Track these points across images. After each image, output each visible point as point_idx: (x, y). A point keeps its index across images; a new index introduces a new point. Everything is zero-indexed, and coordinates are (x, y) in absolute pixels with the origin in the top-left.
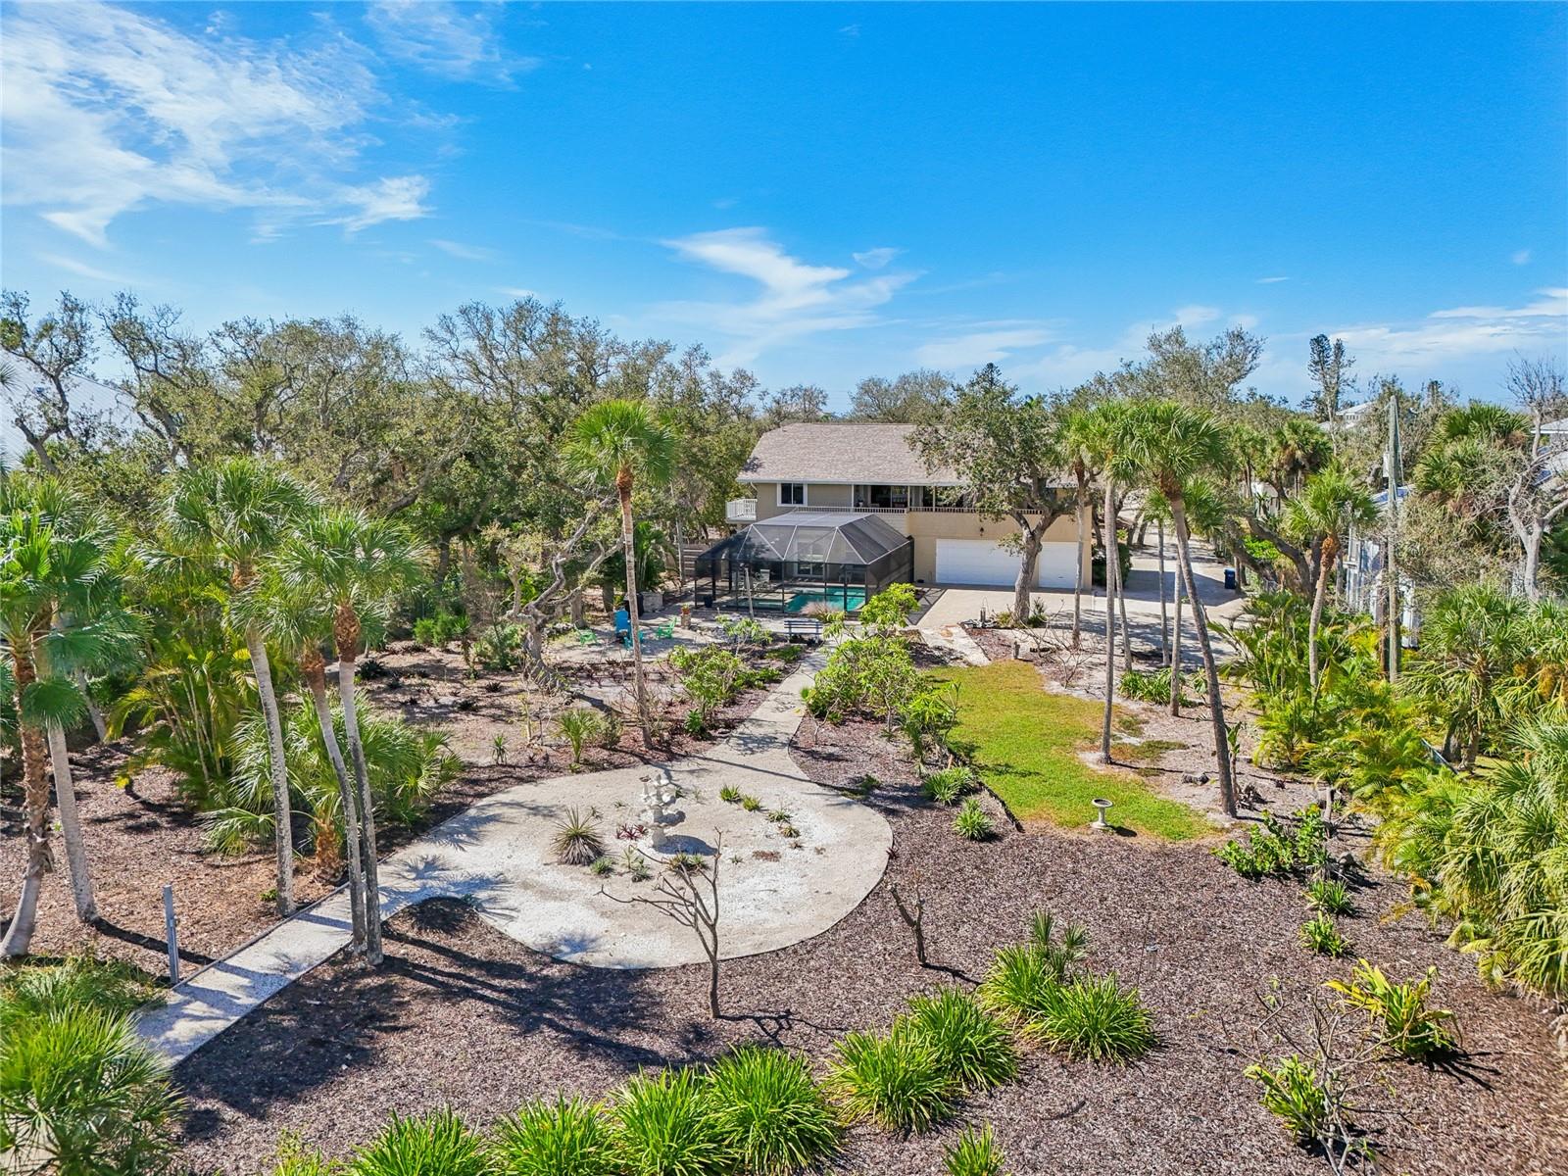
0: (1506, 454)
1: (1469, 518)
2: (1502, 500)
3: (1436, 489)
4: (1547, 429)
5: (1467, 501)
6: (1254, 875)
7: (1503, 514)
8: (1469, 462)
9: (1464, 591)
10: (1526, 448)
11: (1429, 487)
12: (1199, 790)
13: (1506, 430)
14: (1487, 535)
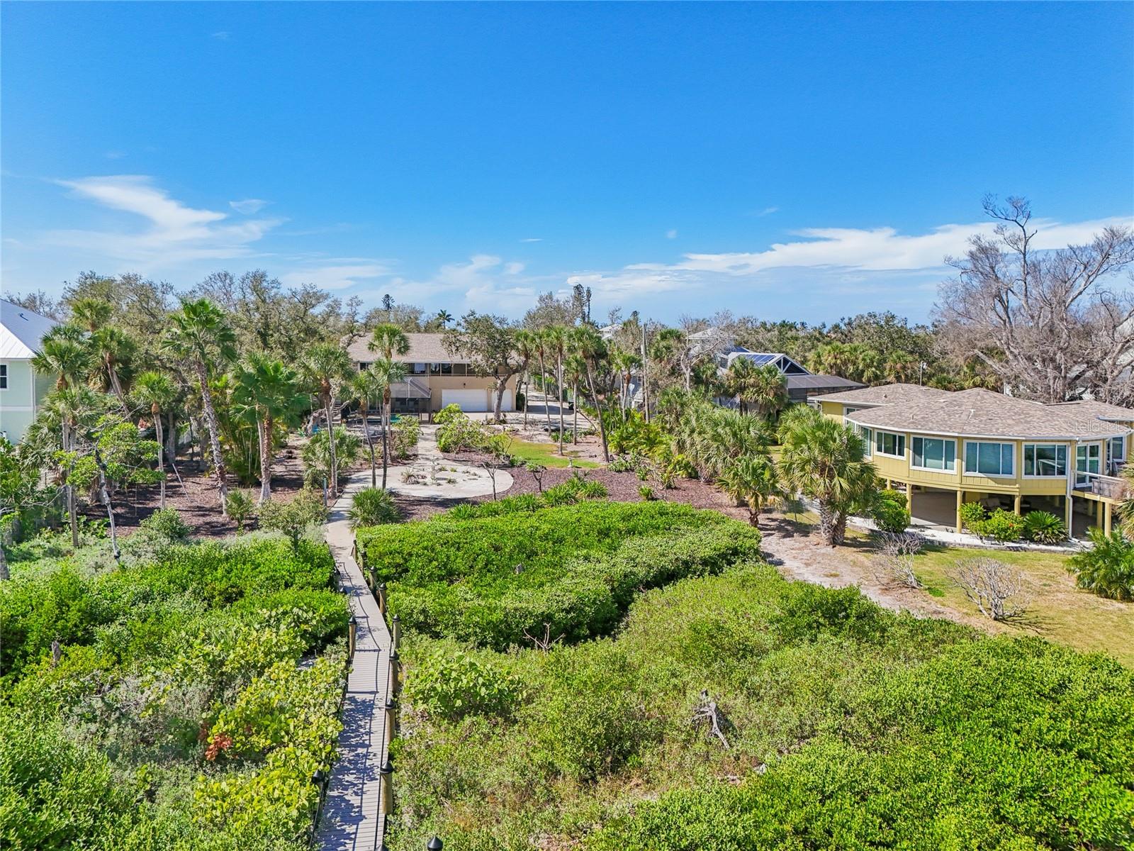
0: (679, 345)
1: (669, 367)
2: (679, 360)
3: (658, 357)
4: (691, 337)
5: (669, 360)
6: (620, 471)
7: (679, 365)
8: (668, 348)
9: (670, 391)
10: (685, 343)
11: (656, 357)
12: (595, 459)
13: (679, 337)
14: (675, 372)
